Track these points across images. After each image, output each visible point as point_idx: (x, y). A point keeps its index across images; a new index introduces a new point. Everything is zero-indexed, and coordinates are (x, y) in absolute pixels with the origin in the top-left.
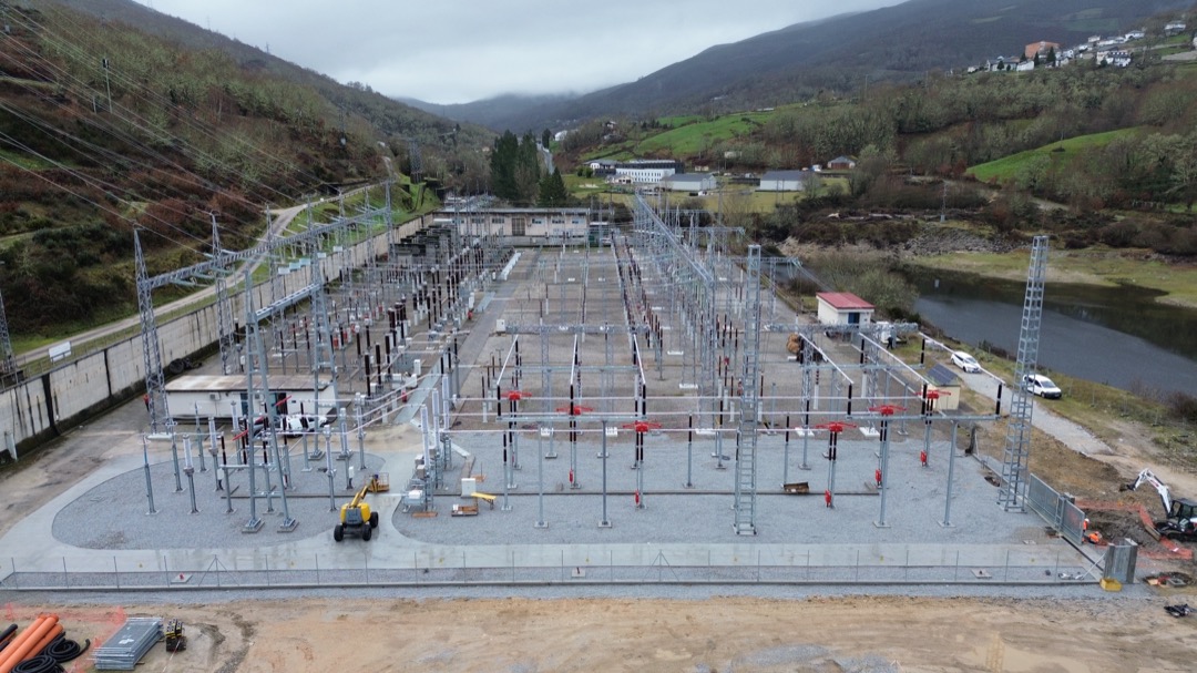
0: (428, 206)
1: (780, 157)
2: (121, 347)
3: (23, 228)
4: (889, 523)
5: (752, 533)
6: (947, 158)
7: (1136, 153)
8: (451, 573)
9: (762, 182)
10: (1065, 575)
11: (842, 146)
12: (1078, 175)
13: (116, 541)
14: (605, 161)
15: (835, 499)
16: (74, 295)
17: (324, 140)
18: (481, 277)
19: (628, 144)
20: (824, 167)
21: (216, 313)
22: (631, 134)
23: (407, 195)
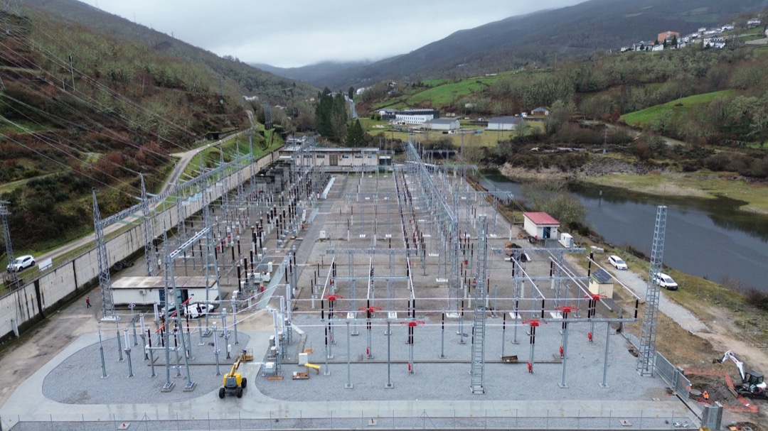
0: (276, 145)
1: (500, 108)
2: (83, 258)
3: (20, 176)
4: (567, 384)
5: (482, 393)
6: (608, 109)
7: (728, 109)
8: (293, 423)
9: (489, 125)
10: (678, 424)
11: (540, 101)
12: (691, 122)
13: (82, 398)
14: (389, 110)
15: (534, 366)
16: (53, 222)
17: (209, 101)
18: (310, 198)
19: (403, 98)
20: (529, 114)
21: (143, 229)
22: (405, 91)
23: (263, 138)
